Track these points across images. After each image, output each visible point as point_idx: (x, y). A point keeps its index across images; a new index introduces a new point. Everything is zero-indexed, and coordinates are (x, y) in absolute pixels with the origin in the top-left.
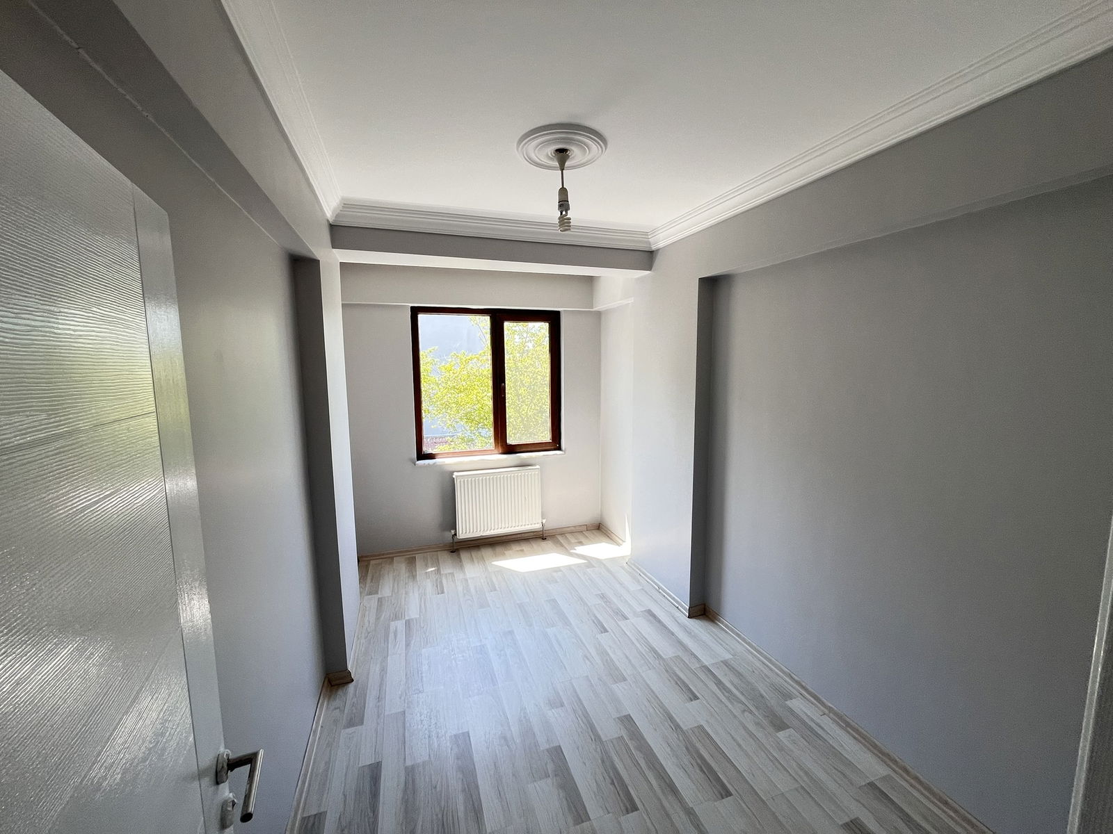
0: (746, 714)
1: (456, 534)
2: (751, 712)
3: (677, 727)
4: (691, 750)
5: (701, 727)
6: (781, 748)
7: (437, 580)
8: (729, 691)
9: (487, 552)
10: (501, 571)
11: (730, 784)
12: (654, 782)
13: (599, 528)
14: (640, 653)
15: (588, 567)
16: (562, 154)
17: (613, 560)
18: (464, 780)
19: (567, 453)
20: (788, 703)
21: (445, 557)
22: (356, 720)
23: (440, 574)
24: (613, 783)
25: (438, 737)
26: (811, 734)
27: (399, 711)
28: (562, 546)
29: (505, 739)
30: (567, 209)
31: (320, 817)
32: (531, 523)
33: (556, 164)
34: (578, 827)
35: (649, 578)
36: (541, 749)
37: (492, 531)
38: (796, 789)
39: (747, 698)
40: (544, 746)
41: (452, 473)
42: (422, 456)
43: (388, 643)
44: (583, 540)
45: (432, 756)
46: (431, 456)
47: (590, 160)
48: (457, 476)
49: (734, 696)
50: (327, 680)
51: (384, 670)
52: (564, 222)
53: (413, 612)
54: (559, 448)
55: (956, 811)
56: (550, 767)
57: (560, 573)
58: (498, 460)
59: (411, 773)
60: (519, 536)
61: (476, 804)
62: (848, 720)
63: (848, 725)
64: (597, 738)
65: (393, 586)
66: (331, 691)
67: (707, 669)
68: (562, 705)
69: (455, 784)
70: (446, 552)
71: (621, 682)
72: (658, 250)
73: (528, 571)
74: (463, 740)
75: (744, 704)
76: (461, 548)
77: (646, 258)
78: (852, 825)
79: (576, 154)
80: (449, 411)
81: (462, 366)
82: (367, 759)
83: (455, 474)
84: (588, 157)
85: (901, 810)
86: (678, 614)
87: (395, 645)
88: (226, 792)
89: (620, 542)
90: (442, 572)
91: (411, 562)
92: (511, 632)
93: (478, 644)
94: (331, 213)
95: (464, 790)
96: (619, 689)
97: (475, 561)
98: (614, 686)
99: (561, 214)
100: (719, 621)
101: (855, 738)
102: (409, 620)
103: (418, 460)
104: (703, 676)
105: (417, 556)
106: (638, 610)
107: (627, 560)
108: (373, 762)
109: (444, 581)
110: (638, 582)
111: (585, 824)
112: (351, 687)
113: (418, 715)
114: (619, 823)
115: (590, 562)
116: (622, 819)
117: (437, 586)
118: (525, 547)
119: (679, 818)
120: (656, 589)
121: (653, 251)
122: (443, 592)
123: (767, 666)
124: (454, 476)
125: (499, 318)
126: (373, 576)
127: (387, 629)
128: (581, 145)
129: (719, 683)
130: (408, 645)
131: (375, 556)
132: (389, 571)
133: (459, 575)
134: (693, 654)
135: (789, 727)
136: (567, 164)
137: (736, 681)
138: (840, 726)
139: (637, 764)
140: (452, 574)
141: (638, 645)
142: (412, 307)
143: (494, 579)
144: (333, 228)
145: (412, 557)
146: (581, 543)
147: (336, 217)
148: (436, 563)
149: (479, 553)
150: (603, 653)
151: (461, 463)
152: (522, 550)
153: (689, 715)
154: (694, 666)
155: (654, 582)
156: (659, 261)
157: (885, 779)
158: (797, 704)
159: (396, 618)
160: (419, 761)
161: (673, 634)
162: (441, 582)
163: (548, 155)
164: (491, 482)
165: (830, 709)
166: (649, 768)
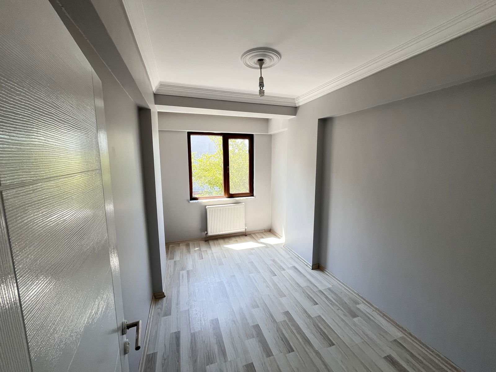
0: (339, 310)
1: (207, 233)
2: (341, 310)
3: (309, 316)
4: (316, 326)
5: (320, 316)
6: (355, 325)
7: (199, 253)
8: (331, 301)
9: (221, 241)
10: (228, 250)
11: (334, 340)
12: (301, 340)
13: (270, 231)
14: (291, 284)
15: (266, 248)
16: (261, 61)
17: (277, 245)
18: (217, 339)
19: (256, 197)
20: (357, 306)
21: (202, 243)
22: (168, 313)
23: (201, 251)
24: (282, 340)
25: (204, 320)
26: (368, 319)
27: (187, 309)
28: (254, 239)
29: (234, 321)
30: (263, 86)
31: (154, 355)
32: (240, 228)
33: (258, 66)
34: (268, 358)
35: (293, 252)
36: (250, 325)
37: (223, 232)
38: (363, 342)
39: (339, 304)
40: (251, 324)
41: (206, 206)
42: (192, 198)
43: (180, 281)
44: (263, 236)
45: (202, 328)
46: (196, 199)
47: (273, 65)
48: (208, 208)
49: (334, 303)
50: (154, 297)
51: (178, 292)
52: (262, 92)
53: (190, 267)
54: (253, 196)
55: (433, 352)
56: (255, 333)
57: (254, 251)
58: (226, 201)
59: (193, 337)
60: (235, 234)
61: (223, 349)
62: (384, 313)
63: (384, 315)
64: (275, 321)
65: (180, 256)
66: (156, 301)
67: (320, 291)
68: (258, 307)
69: (213, 340)
70: (203, 241)
71: (283, 297)
72: (299, 107)
73: (240, 249)
74: (215, 322)
75: (337, 306)
76: (209, 239)
77: (294, 110)
78: (387, 357)
79: (267, 61)
80: (201, 180)
81: (207, 160)
82: (174, 330)
83: (207, 206)
84: (272, 63)
85: (409, 351)
86: (307, 268)
87: (183, 282)
88: (125, 339)
89: (280, 237)
90: (202, 250)
91: (188, 245)
92: (234, 276)
93: (220, 281)
94: (155, 88)
95: (217, 343)
96: (283, 300)
97: (216, 245)
98: (281, 299)
99: (260, 88)
100: (326, 271)
101: (387, 321)
102: (188, 270)
103: (190, 200)
104: (319, 294)
105: (190, 243)
106: (289, 266)
107: (283, 245)
108: (177, 331)
109: (203, 254)
110: (289, 254)
111: (272, 357)
112: (165, 299)
113: (195, 311)
114: (286, 357)
115: (267, 246)
116: (287, 355)
117: (200, 256)
118: (238, 239)
119: (312, 355)
120: (297, 257)
121: (297, 107)
122: (203, 259)
123: (348, 290)
124: (206, 208)
125: (226, 137)
126: (171, 252)
127: (179, 274)
128: (270, 58)
129: (327, 298)
130: (188, 281)
131: (172, 243)
132: (178, 250)
133: (209, 252)
134: (314, 285)
135: (358, 316)
136: (263, 66)
137: (335, 297)
138: (381, 316)
139: (292, 332)
140: (206, 251)
141: (290, 281)
142: (188, 132)
143: (225, 253)
144: (155, 95)
145: (188, 244)
146: (263, 238)
147: (157, 90)
148: (199, 246)
149: (217, 242)
150: (275, 284)
151: (210, 202)
152: (237, 241)
153: (315, 311)
154: (315, 290)
155: (296, 254)
156: (299, 112)
157: (402, 338)
158: (362, 307)
159: (183, 269)
160: (197, 330)
161: (305, 277)
162: (201, 254)
163: (254, 62)
164: (223, 210)
165: (376, 308)
166: (298, 333)
